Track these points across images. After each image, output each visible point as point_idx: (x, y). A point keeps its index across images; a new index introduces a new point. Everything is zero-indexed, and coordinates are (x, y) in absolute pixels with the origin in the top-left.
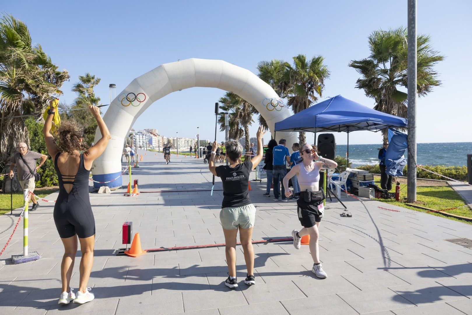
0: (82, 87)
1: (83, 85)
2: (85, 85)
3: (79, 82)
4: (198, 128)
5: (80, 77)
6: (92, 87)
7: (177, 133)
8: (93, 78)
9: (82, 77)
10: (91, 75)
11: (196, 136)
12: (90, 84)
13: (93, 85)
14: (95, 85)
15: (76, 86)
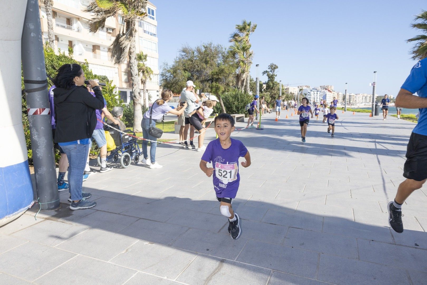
0: (239, 36)
1: (239, 34)
2: (240, 34)
3: (237, 31)
4: (375, 72)
6: (247, 35)
7: (346, 83)
8: (249, 25)
9: (238, 26)
10: (248, 22)
11: (370, 85)
12: (245, 33)
13: (247, 33)
14: (250, 33)
15: (233, 36)
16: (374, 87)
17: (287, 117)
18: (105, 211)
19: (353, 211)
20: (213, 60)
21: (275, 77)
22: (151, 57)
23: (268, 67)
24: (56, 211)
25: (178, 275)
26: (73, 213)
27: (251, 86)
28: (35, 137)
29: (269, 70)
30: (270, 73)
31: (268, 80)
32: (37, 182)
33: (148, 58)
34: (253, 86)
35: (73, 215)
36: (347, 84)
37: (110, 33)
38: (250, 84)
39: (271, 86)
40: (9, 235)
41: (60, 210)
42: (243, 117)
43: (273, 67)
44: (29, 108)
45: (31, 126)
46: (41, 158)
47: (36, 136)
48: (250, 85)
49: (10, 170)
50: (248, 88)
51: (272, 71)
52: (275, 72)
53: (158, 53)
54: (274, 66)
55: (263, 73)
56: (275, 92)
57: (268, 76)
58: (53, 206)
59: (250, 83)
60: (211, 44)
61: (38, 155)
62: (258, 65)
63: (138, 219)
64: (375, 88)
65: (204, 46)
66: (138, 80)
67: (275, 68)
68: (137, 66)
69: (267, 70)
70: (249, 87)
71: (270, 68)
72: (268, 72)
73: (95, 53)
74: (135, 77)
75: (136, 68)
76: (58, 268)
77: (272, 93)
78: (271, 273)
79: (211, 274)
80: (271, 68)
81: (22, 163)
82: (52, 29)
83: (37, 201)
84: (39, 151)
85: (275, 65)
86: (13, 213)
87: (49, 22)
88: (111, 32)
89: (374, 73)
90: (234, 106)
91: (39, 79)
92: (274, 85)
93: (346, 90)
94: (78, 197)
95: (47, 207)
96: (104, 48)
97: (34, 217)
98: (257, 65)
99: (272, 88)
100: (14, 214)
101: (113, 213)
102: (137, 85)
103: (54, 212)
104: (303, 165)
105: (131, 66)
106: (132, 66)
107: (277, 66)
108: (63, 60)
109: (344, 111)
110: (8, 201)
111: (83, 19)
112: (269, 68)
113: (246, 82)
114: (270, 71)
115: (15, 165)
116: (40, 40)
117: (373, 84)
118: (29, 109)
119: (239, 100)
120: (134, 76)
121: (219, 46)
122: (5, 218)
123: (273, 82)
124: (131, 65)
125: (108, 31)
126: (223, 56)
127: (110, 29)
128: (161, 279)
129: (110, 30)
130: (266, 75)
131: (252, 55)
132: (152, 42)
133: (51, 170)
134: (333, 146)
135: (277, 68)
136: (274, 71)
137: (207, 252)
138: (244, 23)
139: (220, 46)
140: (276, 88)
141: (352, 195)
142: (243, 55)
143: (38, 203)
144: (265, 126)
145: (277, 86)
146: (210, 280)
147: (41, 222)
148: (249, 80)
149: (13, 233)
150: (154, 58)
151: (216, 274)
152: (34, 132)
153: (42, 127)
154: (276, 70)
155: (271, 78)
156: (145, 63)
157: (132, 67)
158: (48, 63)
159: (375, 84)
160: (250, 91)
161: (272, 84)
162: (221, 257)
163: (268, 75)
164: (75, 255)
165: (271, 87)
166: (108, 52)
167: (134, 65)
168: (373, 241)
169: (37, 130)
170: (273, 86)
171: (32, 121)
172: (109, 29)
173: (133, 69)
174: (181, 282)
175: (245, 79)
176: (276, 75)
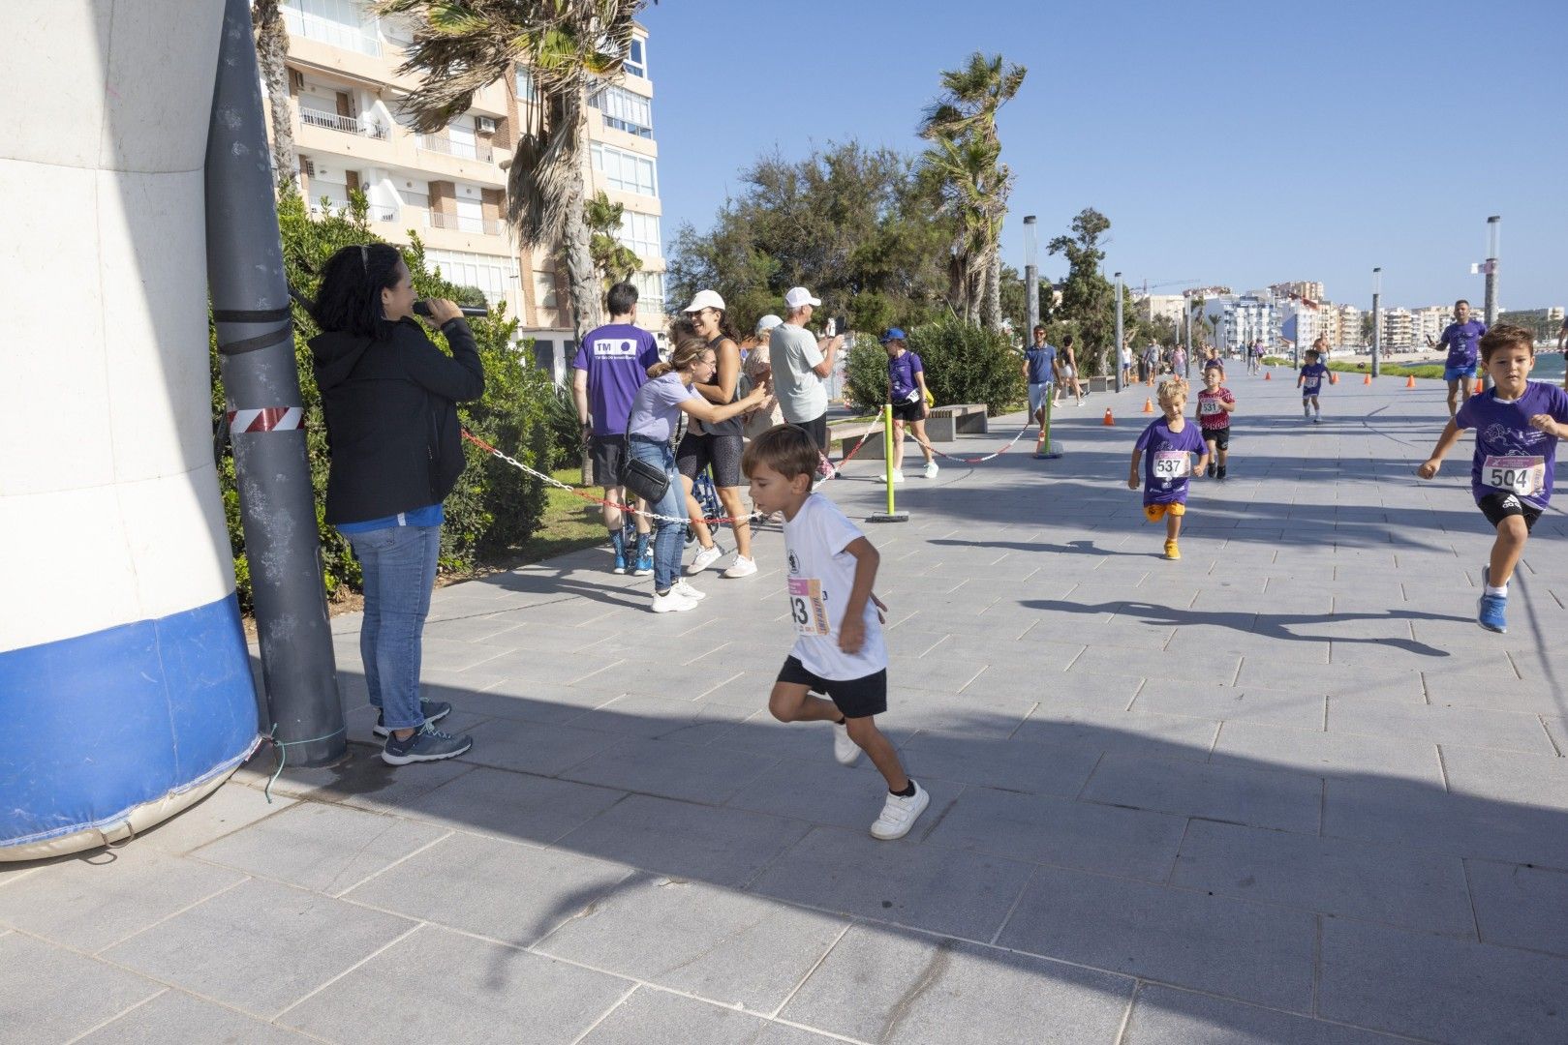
0: (957, 116)
1: (957, 105)
2: (962, 107)
3: (946, 96)
5: (943, 77)
6: (990, 108)
7: (1376, 270)
8: (995, 70)
9: (953, 76)
10: (988, 60)
11: (1475, 269)
12: (982, 101)
14: (1002, 100)
15: (934, 115)
16: (1489, 277)
17: (1146, 410)
18: (505, 770)
19: (1440, 753)
20: (860, 206)
21: (1096, 260)
22: (636, 213)
23: (1072, 224)
24: (334, 770)
25: (784, 997)
26: (395, 776)
27: (1005, 299)
28: (258, 512)
29: (1074, 235)
30: (1080, 245)
31: (1071, 274)
32: (269, 669)
33: (624, 218)
34: (1012, 297)
35: (395, 782)
36: (1380, 273)
37: (487, 135)
38: (1002, 290)
39: (1081, 293)
40: (183, 856)
41: (349, 766)
42: (981, 413)
43: (1092, 224)
44: (234, 409)
45: (243, 471)
46: (278, 584)
47: (260, 509)
48: (1001, 297)
49: (180, 627)
50: (996, 307)
51: (1087, 239)
52: (1097, 242)
53: (660, 197)
54: (1096, 221)
55: (1053, 246)
56: (1099, 316)
57: (1070, 258)
58: (326, 754)
59: (1001, 287)
60: (853, 149)
61: (269, 574)
62: (1034, 217)
63: (625, 794)
64: (1496, 281)
65: (828, 159)
66: (594, 296)
67: (1098, 228)
68: (588, 247)
69: (1068, 237)
70: (998, 304)
71: (1077, 226)
72: (1070, 240)
73: (439, 209)
74: (586, 284)
75: (587, 252)
76: (357, 971)
77: (1088, 322)
78: (1134, 991)
79: (908, 994)
80: (1082, 227)
81: (219, 602)
82: (288, 133)
83: (270, 737)
84: (271, 560)
85: (1099, 218)
86: (193, 778)
87: (278, 109)
88: (492, 129)
89: (1490, 224)
90: (947, 377)
91: (263, 304)
92: (1096, 292)
93: (1375, 296)
94: (405, 718)
95: (305, 758)
96: (469, 191)
97: (264, 794)
98: (1028, 220)
99: (1087, 302)
100: (196, 781)
101: (532, 774)
102: (592, 317)
103: (327, 775)
104: (1224, 585)
105: (567, 248)
106: (573, 246)
107: (1106, 221)
108: (334, 237)
109: (1370, 376)
110: (175, 737)
111: (394, 91)
112: (1075, 229)
113: (988, 285)
114: (1078, 239)
115: (196, 609)
116: (263, 168)
117: (1486, 265)
118: (234, 414)
119: (963, 355)
120: (580, 280)
121: (884, 156)
122: (168, 797)
123: (1091, 279)
124: (569, 244)
125: (480, 127)
126: (901, 192)
127: (485, 122)
128: (725, 1013)
129: (489, 125)
130: (1061, 254)
131: (1007, 181)
132: (635, 158)
133: (313, 624)
134: (1336, 509)
135: (1108, 227)
136: (1093, 239)
137: (886, 911)
138: (976, 63)
139: (887, 156)
140: (1104, 301)
141: (1430, 693)
142: (975, 182)
143: (274, 741)
144: (1068, 446)
145: (1107, 293)
146: (906, 1014)
147: (286, 809)
148: (999, 277)
149: (197, 848)
150: (644, 214)
151: (925, 995)
152: (253, 491)
153: (279, 476)
154: (1101, 236)
155: (1083, 265)
156: (615, 234)
157: (571, 251)
158: (285, 250)
159: (1492, 267)
160: (1004, 317)
161: (1085, 289)
162: (938, 931)
163: (1070, 255)
164: (413, 924)
165: (1084, 298)
166: (481, 202)
167: (577, 245)
168: (1530, 866)
169: (262, 487)
170: (1090, 294)
171: (243, 453)
172: (482, 119)
173: (575, 258)
174: (797, 1021)
175: (983, 275)
176: (1104, 253)
